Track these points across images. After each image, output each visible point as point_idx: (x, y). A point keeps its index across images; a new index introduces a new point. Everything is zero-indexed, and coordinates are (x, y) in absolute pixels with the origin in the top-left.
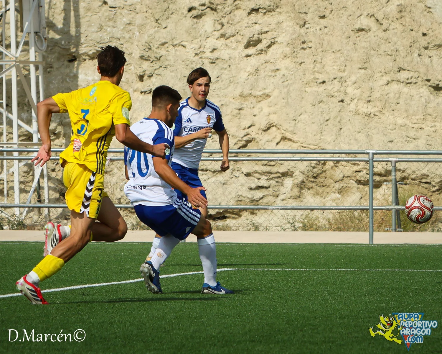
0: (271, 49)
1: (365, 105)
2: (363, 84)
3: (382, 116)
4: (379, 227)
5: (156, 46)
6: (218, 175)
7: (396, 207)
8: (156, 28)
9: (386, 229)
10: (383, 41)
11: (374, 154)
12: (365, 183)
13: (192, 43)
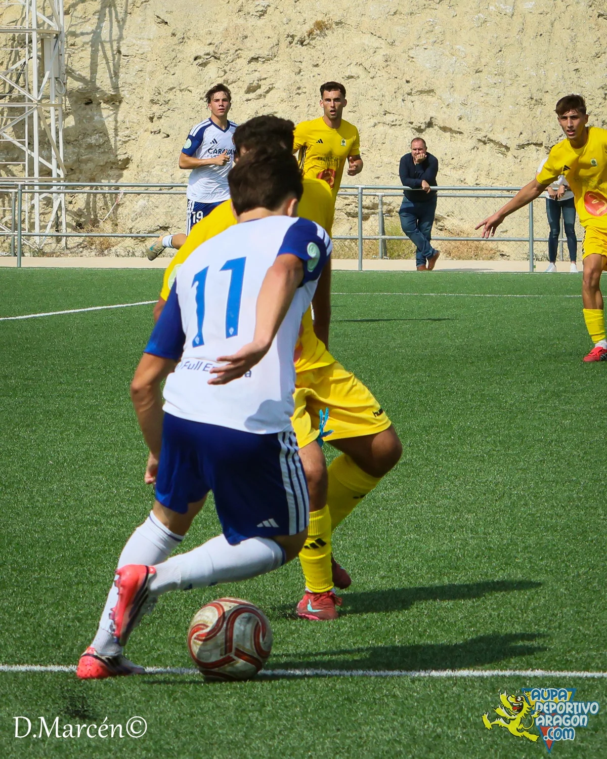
0: (269, 94)
3: (370, 155)
5: (165, 91)
7: (383, 237)
8: (165, 75)
9: (374, 257)
10: (370, 88)
11: (362, 189)
12: (354, 216)
13: (197, 89)
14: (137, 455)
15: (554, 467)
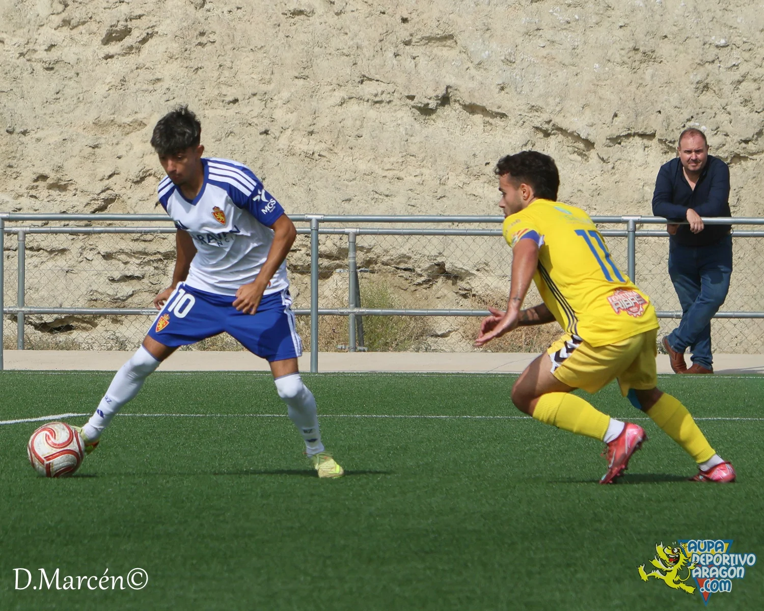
0: (147, 45)
1: (305, 140)
2: (302, 103)
3: (333, 158)
4: (327, 344)
6: (57, 257)
7: (356, 310)
9: (339, 346)
10: (334, 32)
11: (319, 221)
12: (304, 270)
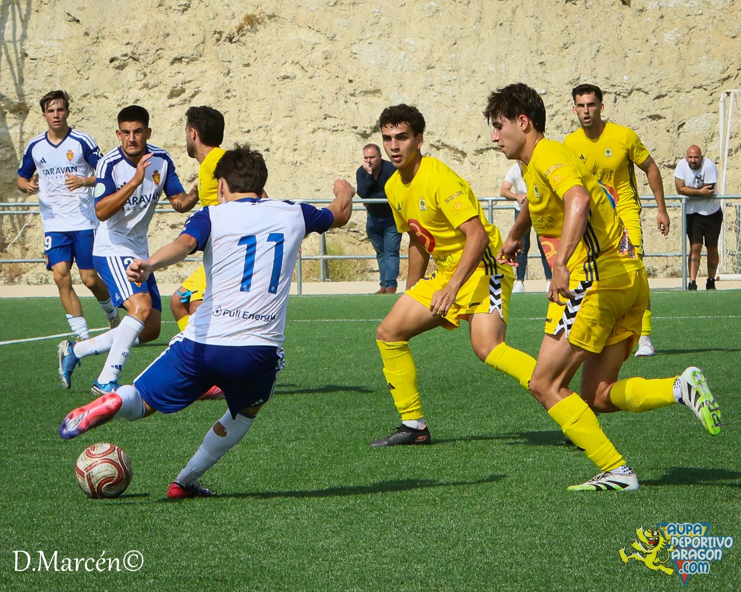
0: (194, 99)
1: (291, 154)
2: (289, 132)
3: (308, 164)
4: (307, 277)
5: (78, 97)
7: (325, 257)
8: (78, 79)
9: (315, 279)
10: (308, 89)
13: (114, 94)
14: (51, 504)
15: (514, 510)
